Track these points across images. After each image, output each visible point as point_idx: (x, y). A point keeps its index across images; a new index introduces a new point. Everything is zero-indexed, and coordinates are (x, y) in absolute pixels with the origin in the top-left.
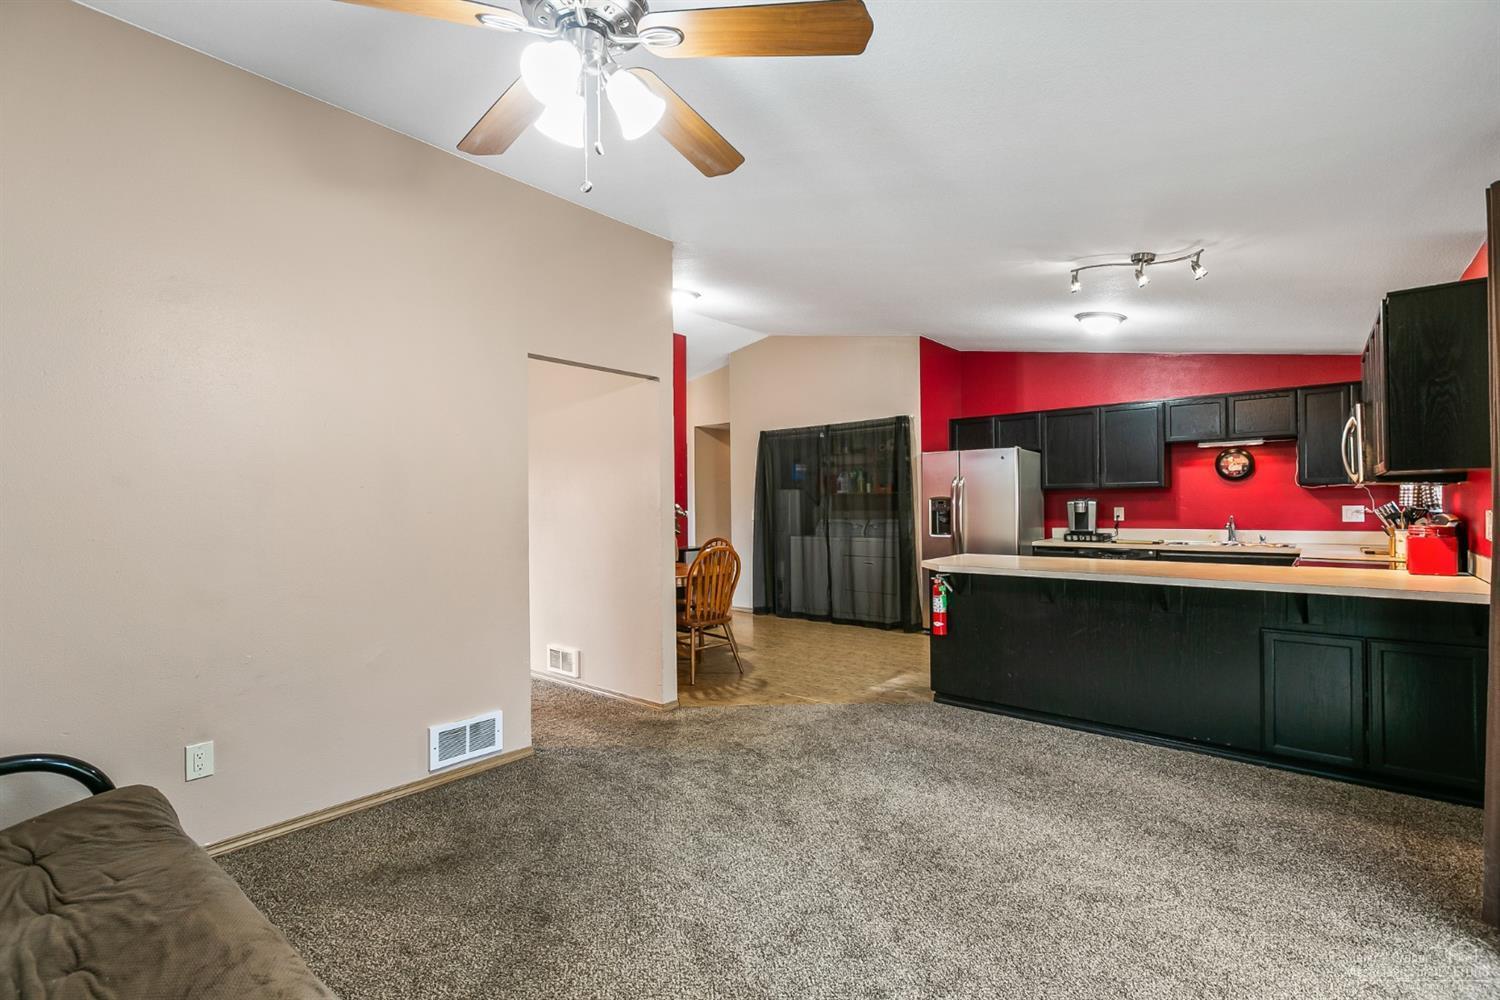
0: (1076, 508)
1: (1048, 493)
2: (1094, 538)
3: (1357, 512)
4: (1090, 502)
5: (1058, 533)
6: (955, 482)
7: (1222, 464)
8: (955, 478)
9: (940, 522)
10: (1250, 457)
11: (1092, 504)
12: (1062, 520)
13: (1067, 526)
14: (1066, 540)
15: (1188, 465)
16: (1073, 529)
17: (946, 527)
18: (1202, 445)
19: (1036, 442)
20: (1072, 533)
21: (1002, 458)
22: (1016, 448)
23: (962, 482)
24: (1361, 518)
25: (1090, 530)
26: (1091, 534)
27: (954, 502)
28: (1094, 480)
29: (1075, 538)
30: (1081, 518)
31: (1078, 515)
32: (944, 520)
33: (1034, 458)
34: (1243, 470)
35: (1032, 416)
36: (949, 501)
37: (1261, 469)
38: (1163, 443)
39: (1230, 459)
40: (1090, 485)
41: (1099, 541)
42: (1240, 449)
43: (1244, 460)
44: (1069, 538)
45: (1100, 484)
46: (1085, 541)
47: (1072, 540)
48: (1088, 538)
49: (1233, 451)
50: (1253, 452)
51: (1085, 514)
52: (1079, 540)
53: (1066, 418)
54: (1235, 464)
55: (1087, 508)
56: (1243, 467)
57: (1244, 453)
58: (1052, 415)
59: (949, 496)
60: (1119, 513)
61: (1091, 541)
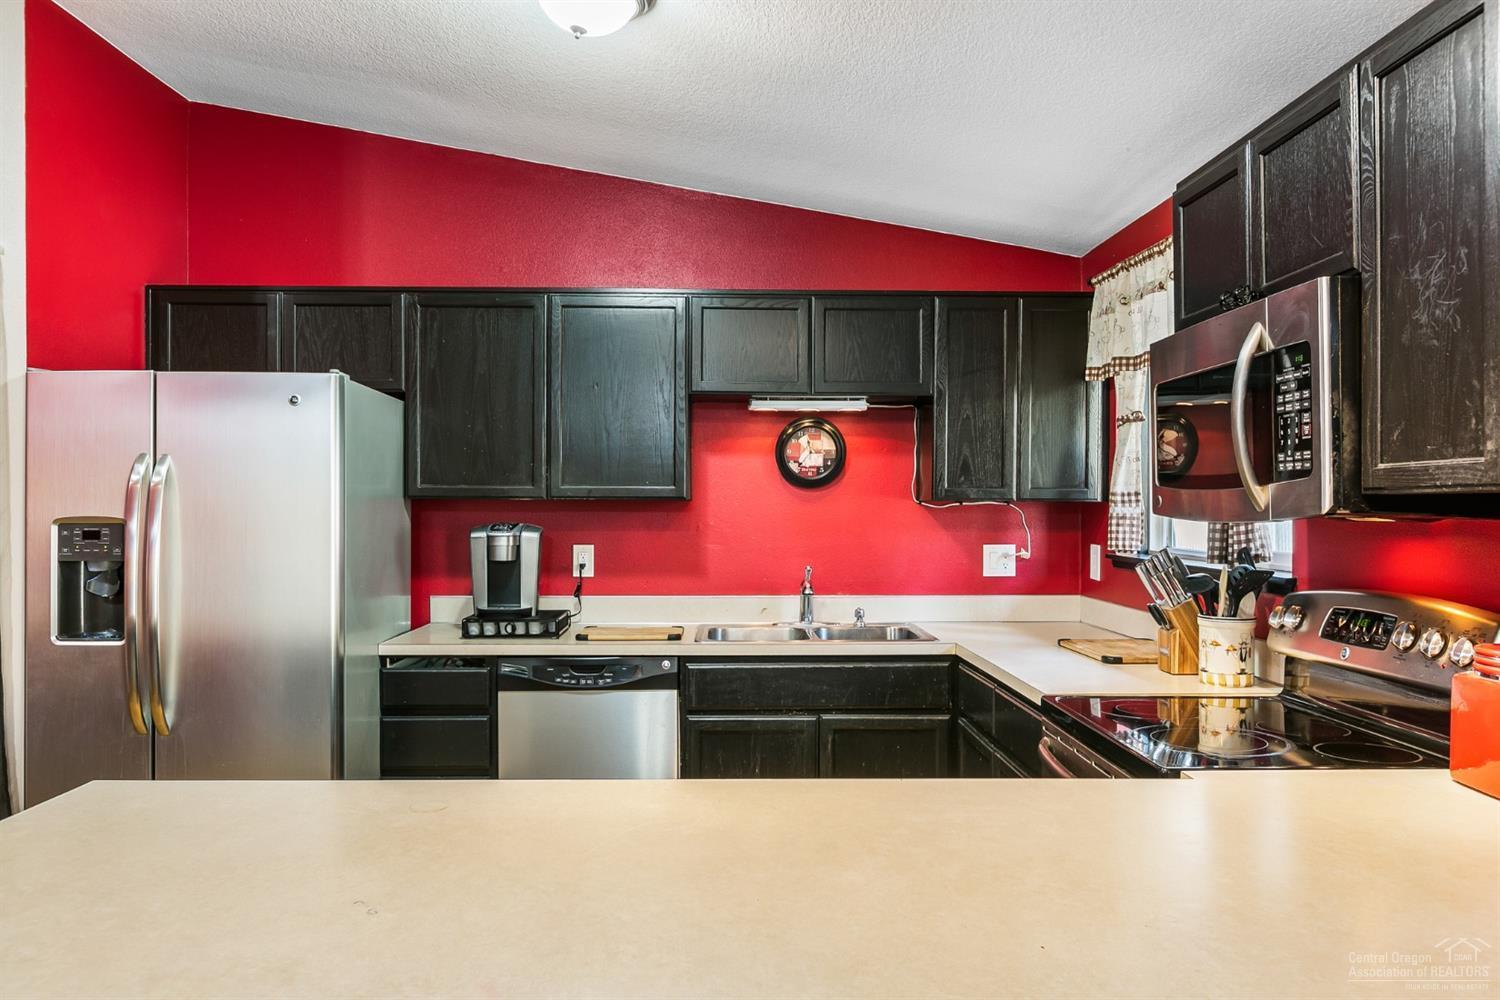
0: (491, 548)
1: (420, 506)
2: (535, 628)
3: (1006, 556)
4: (525, 534)
5: (447, 608)
6: (141, 468)
7: (789, 452)
8: (142, 457)
9: (90, 597)
10: (836, 437)
11: (531, 540)
12: (457, 576)
13: (469, 591)
14: (466, 635)
15: (723, 450)
16: (484, 606)
17: (110, 614)
18: (757, 406)
19: (393, 370)
20: (482, 616)
21: (293, 401)
22: (334, 375)
23: (163, 469)
24: (1010, 570)
25: (524, 605)
26: (524, 615)
27: (134, 527)
28: (533, 479)
29: (490, 628)
30: (504, 575)
31: (495, 567)
32: (105, 591)
33: (384, 413)
34: (826, 467)
35: (382, 298)
36: (119, 529)
37: (856, 464)
38: (682, 393)
39: (804, 440)
40: (523, 490)
41: (546, 634)
42: (820, 419)
43: (827, 444)
44: (474, 629)
45: (548, 487)
46: (513, 635)
47: (482, 635)
48: (520, 629)
49: (807, 423)
50: (843, 427)
51: (514, 565)
52: (498, 635)
53: (468, 312)
54: (811, 452)
55: (517, 549)
56: (825, 460)
57: (827, 427)
58: (433, 299)
59: (119, 514)
60: (584, 556)
61: (527, 635)
